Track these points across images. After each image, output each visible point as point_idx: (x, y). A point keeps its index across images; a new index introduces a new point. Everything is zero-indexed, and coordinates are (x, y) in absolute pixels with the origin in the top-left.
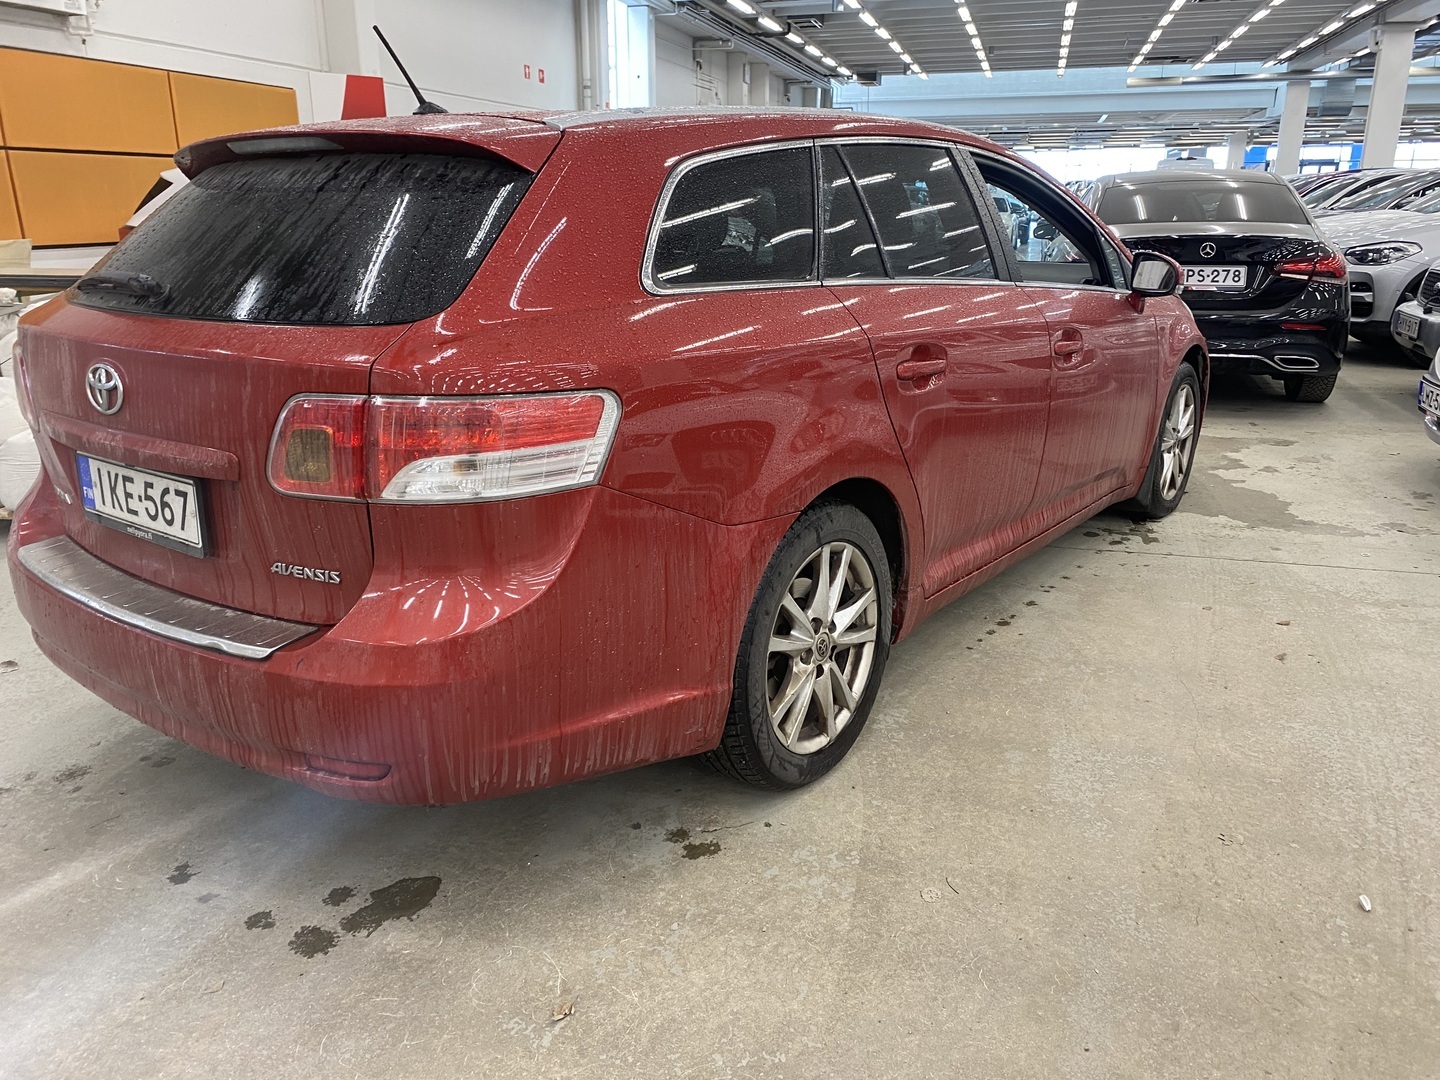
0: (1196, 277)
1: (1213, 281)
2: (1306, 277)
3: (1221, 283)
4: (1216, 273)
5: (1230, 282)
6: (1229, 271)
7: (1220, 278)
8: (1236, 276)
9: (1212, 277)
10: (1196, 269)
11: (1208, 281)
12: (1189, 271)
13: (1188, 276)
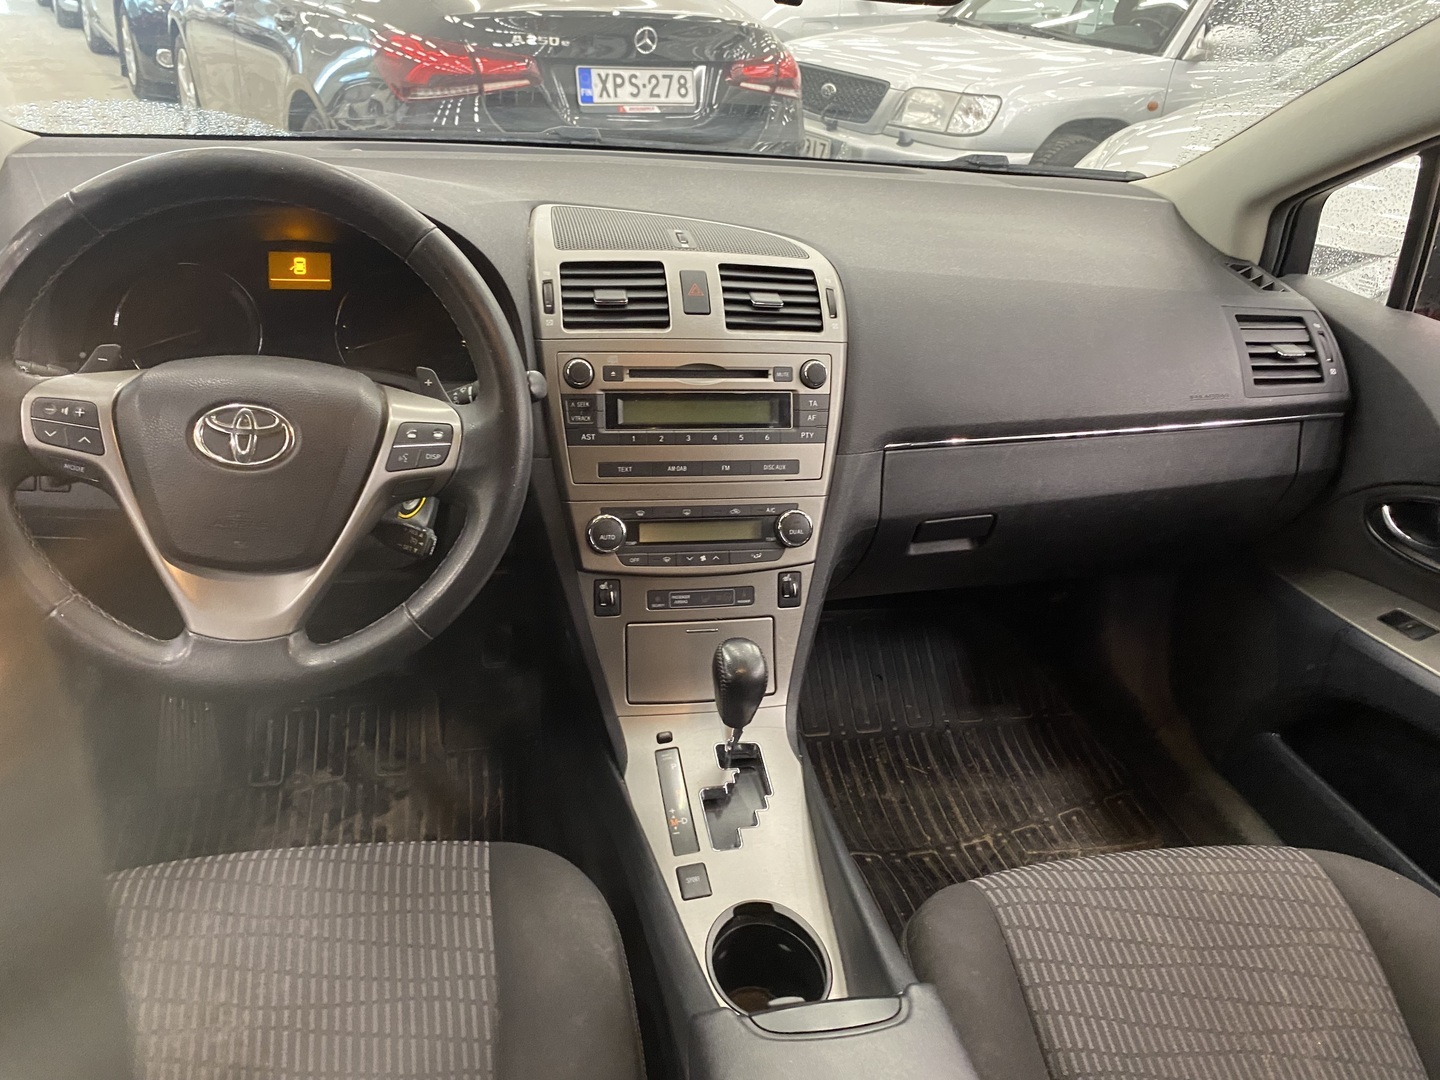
0: (628, 88)
1: (652, 95)
2: (766, 88)
3: (663, 99)
4: (654, 81)
5: (674, 98)
6: (671, 77)
7: (661, 90)
8: (681, 86)
9: (649, 87)
10: (626, 73)
11: (644, 96)
12: (615, 76)
13: (616, 86)
